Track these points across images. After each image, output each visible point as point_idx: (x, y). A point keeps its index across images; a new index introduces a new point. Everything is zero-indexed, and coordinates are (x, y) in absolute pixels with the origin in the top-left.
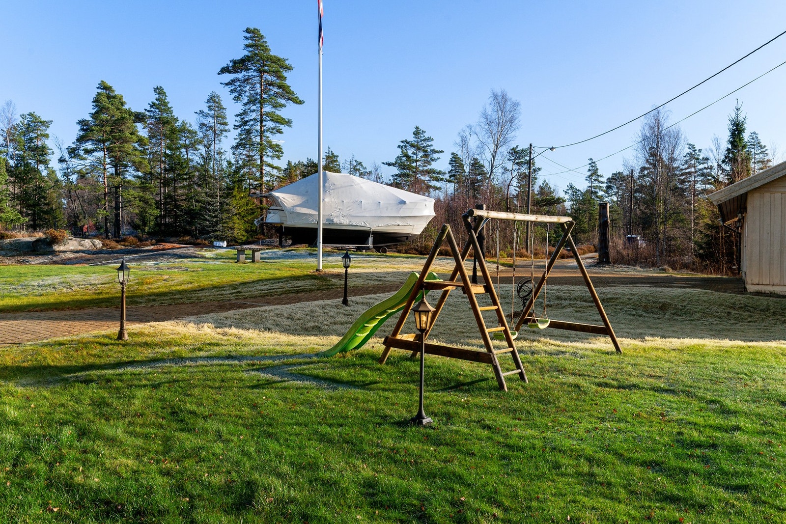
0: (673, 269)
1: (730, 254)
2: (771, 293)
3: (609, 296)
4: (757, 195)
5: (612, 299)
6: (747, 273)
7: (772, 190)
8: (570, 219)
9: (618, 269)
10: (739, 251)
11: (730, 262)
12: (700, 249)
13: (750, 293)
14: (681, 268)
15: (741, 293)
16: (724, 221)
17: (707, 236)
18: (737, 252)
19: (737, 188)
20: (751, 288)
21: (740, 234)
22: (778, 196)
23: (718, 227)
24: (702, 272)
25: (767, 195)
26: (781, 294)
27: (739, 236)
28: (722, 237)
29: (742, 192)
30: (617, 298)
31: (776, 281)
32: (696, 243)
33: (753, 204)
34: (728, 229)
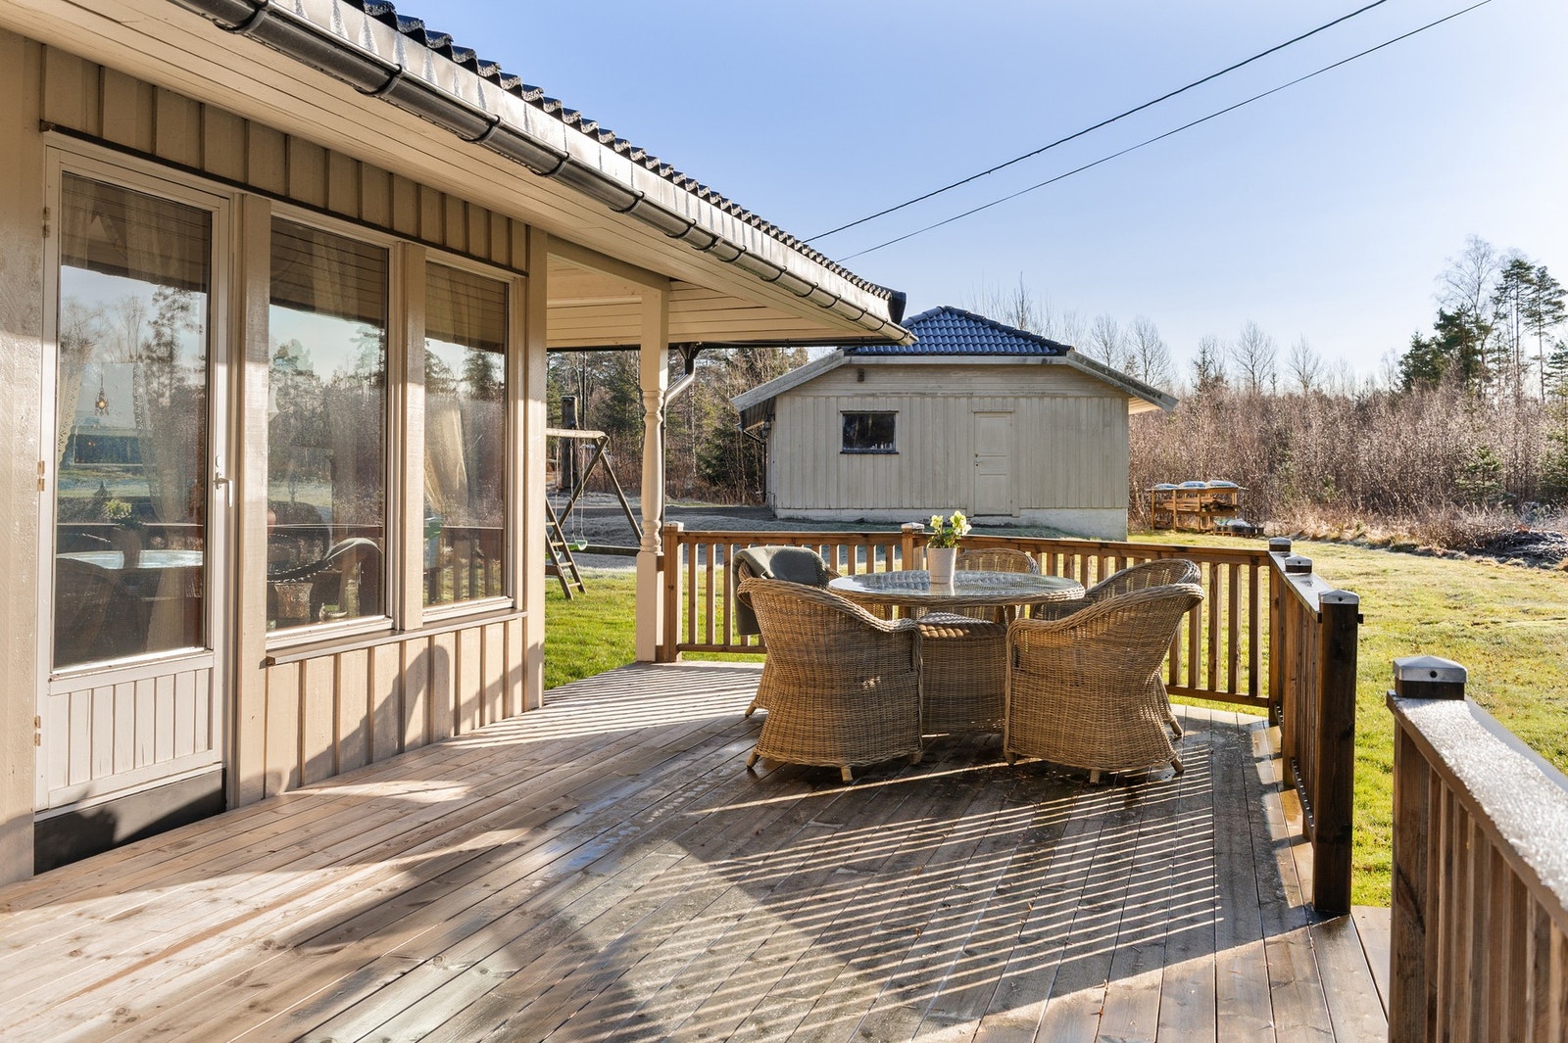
0: (672, 498)
1: (751, 475)
2: (804, 519)
3: (613, 528)
4: (786, 400)
5: (619, 530)
6: (777, 495)
7: (803, 393)
8: (604, 434)
9: (593, 499)
10: (763, 469)
11: (751, 486)
12: (706, 468)
13: (781, 519)
14: (682, 496)
15: (770, 519)
16: (743, 427)
17: (718, 447)
18: (760, 470)
19: (764, 391)
20: (781, 513)
21: (765, 444)
22: (810, 400)
23: (733, 434)
24: (713, 501)
25: (798, 399)
26: (815, 519)
27: (763, 447)
28: (739, 449)
29: (770, 395)
30: (624, 530)
31: (810, 504)
32: (700, 457)
33: (783, 410)
34: (747, 437)
